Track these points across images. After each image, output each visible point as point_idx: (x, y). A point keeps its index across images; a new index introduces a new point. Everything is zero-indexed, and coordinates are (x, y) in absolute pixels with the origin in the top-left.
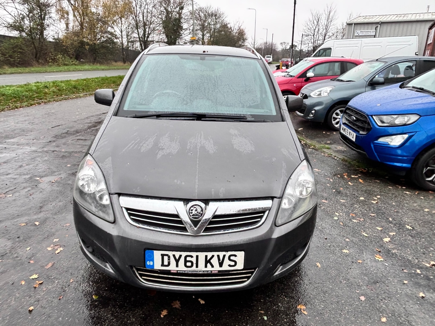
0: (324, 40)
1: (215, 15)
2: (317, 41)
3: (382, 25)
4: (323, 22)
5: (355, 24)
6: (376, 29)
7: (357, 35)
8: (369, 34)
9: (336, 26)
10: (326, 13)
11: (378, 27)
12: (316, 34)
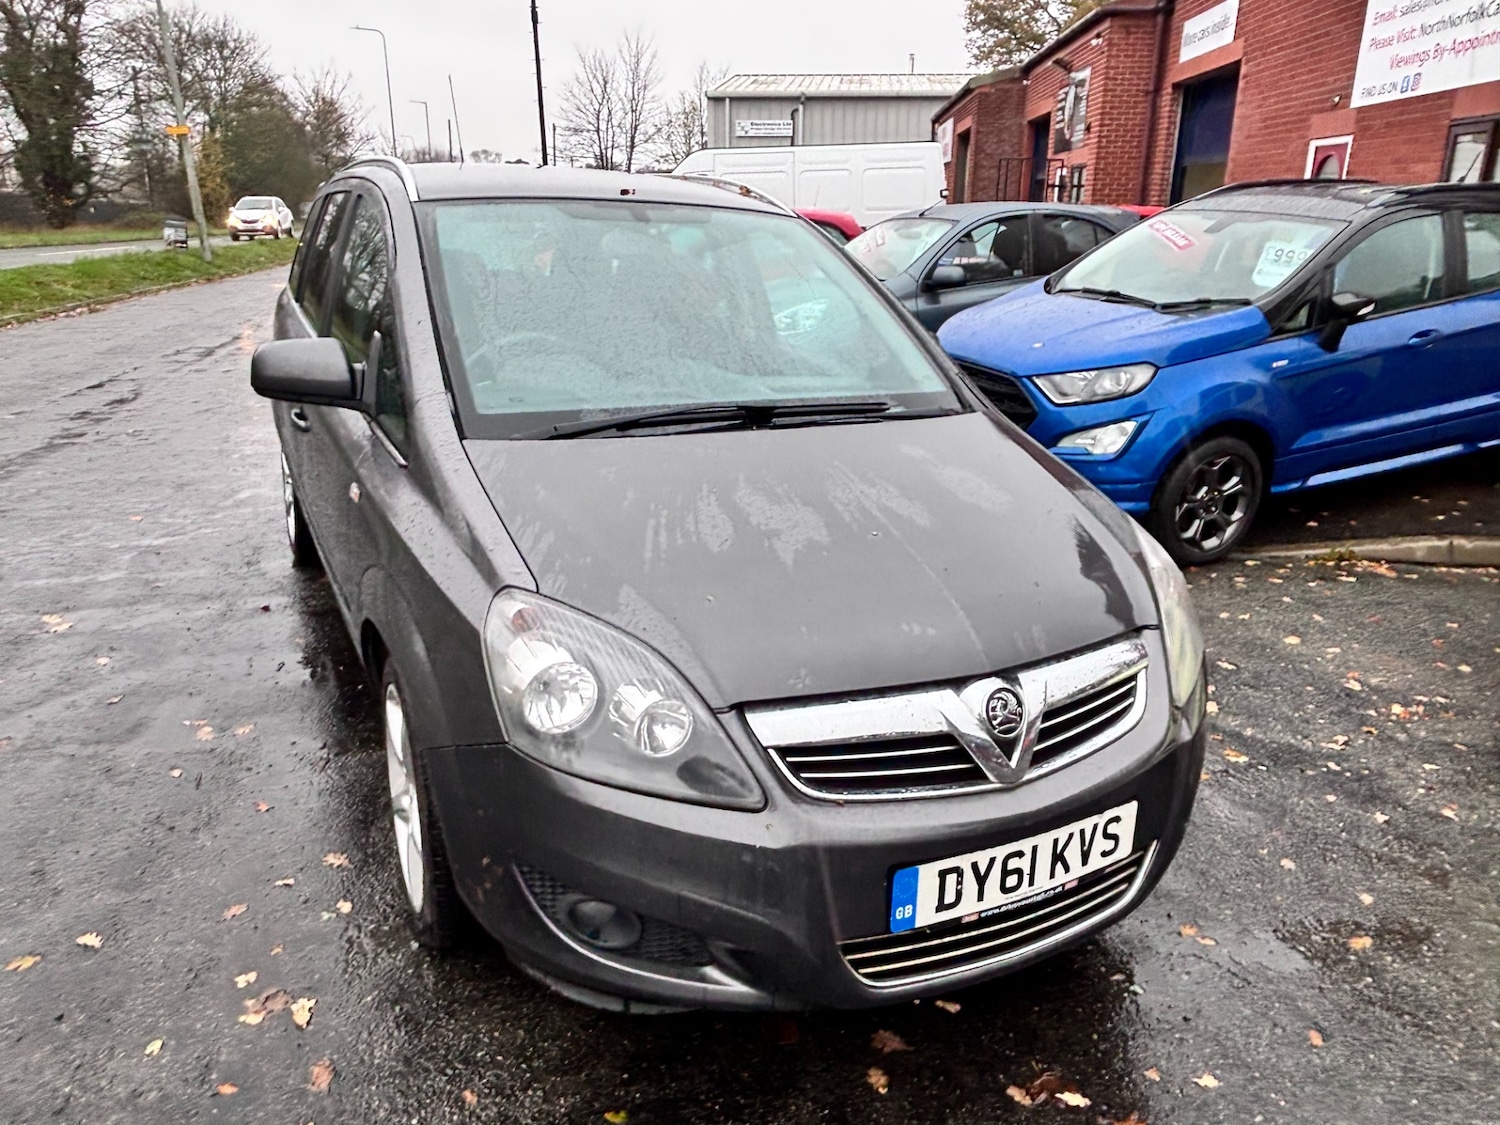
0: (632, 146)
1: (216, 43)
2: (609, 150)
3: (809, 104)
4: (621, 87)
5: (732, 99)
6: (793, 119)
7: (743, 134)
8: (776, 132)
9: (662, 101)
10: (627, 59)
11: (796, 110)
12: (603, 127)
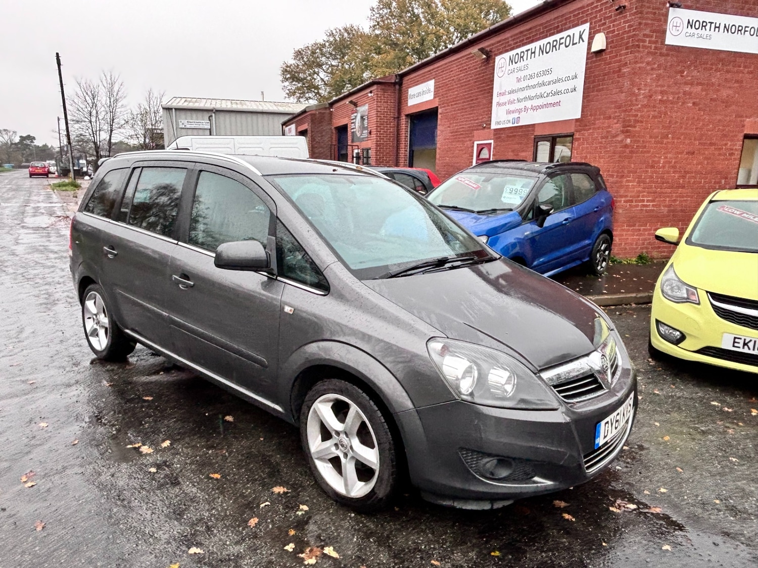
0: (111, 131)
2: (98, 132)
3: (217, 113)
4: (103, 99)
6: (210, 120)
7: (183, 126)
8: (201, 126)
9: (128, 108)
10: (105, 86)
11: (211, 116)
12: (93, 119)
